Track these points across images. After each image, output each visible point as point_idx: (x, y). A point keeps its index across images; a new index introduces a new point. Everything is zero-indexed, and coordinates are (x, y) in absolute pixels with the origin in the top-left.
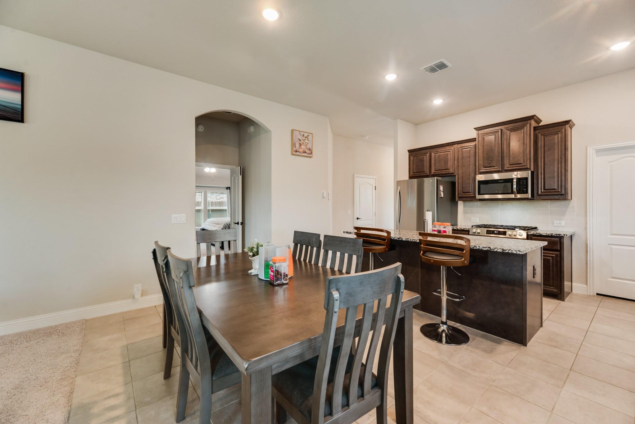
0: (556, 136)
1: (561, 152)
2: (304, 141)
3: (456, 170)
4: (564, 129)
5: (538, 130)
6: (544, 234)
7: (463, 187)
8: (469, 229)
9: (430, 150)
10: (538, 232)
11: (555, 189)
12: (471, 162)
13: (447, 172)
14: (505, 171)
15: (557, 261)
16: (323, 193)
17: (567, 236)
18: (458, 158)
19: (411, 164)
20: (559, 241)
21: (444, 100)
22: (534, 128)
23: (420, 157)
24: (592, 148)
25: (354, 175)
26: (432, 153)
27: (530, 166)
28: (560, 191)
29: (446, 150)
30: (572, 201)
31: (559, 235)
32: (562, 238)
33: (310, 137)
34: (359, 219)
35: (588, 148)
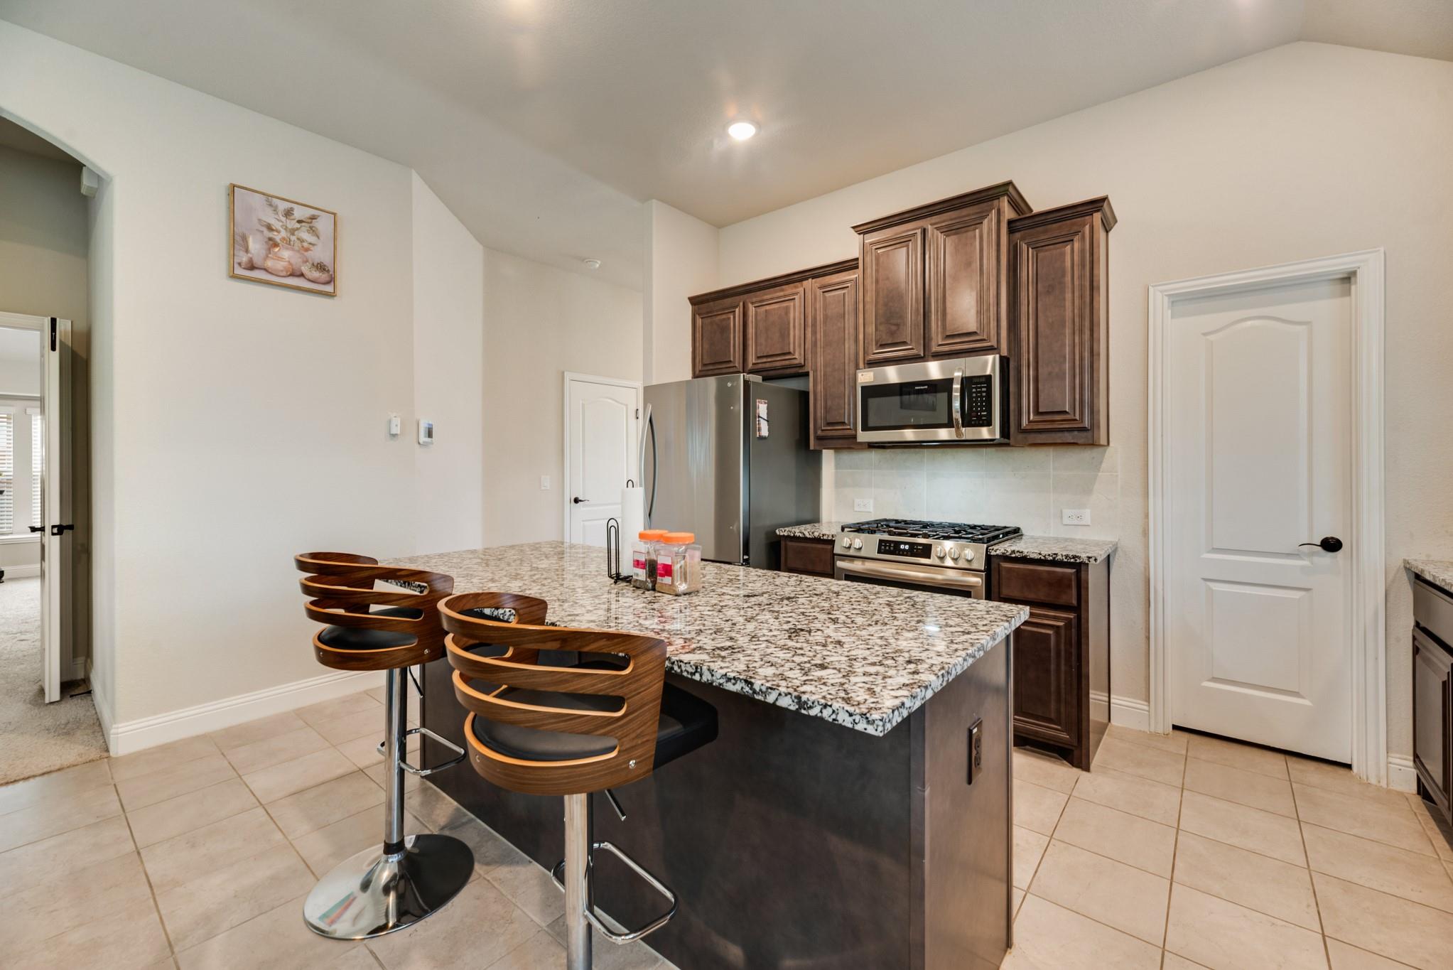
0: (1068, 248)
1: (1082, 297)
2: (293, 234)
3: (810, 356)
4: (1087, 227)
5: (1019, 231)
6: (1032, 556)
7: (826, 407)
8: (833, 536)
9: (746, 296)
10: (1017, 549)
11: (1065, 412)
12: (847, 332)
13: (787, 362)
14: (933, 356)
15: (1068, 642)
16: (390, 421)
17: (1098, 562)
18: (814, 319)
19: (698, 339)
20: (1073, 577)
21: (758, 125)
22: (1010, 222)
23: (719, 317)
24: (1161, 292)
25: (563, 373)
26: (750, 305)
27: (998, 341)
28: (1077, 417)
29: (785, 296)
30: (1110, 450)
31: (1074, 557)
32: (1083, 568)
33: (324, 224)
34: (581, 501)
35: (1151, 290)
